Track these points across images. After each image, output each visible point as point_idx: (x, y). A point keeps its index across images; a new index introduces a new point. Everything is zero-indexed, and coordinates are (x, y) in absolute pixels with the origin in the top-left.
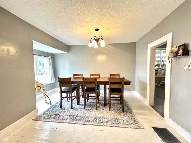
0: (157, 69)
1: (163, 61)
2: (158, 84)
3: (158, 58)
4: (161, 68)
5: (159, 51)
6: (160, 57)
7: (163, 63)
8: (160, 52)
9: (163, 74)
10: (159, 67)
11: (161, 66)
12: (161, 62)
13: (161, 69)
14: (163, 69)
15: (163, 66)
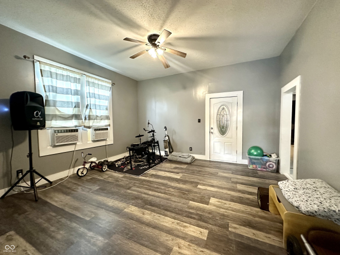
0: (76, 126)
1: (89, 107)
2: (81, 170)
3: (76, 97)
4: (87, 125)
5: (78, 76)
6: (79, 93)
7: (88, 110)
8: (79, 79)
9: (91, 140)
10: (80, 121)
11: (85, 119)
12: (83, 107)
13: (85, 127)
14: (89, 127)
15: (90, 118)
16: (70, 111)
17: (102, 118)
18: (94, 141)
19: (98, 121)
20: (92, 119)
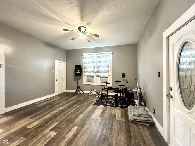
0: (93, 75)
10: (95, 73)
13: (96, 76)
14: (98, 76)
15: (98, 72)
16: (91, 70)
17: (105, 72)
18: (101, 83)
19: (102, 73)
20: (99, 72)
